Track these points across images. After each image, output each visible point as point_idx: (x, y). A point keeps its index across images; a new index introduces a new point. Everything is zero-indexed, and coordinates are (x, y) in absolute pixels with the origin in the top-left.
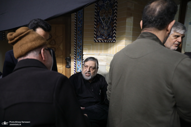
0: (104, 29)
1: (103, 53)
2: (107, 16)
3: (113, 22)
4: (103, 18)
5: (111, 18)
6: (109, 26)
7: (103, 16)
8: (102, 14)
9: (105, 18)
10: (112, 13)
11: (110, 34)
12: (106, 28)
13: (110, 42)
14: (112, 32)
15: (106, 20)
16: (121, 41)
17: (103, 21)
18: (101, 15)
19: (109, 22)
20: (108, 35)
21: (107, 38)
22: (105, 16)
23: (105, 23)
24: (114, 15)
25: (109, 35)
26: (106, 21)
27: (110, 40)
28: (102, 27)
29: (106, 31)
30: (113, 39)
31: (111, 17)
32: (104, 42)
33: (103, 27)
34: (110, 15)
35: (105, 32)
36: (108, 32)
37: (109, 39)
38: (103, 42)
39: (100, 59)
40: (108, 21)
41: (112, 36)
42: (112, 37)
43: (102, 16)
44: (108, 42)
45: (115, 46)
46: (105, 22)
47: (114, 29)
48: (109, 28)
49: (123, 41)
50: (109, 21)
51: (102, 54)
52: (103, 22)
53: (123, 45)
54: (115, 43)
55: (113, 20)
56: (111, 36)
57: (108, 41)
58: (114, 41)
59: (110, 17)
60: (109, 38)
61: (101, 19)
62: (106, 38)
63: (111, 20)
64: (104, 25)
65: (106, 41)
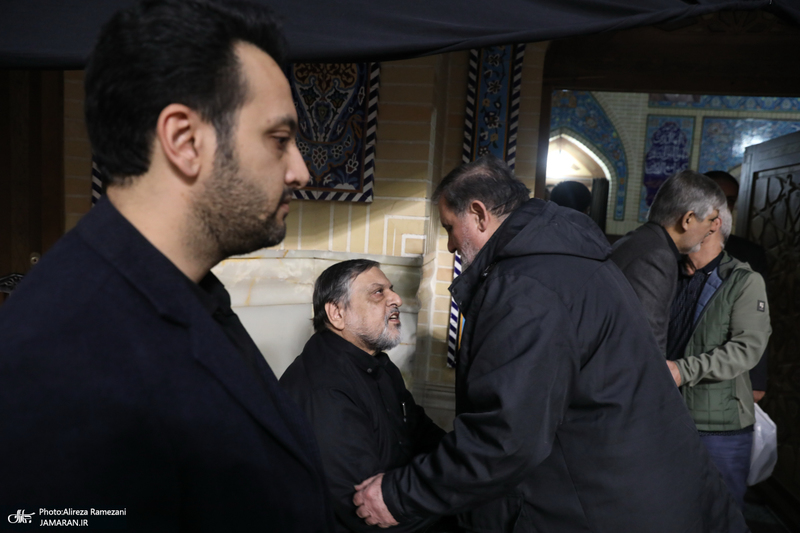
0: (310, 138)
1: (299, 248)
2: (324, 86)
3: (364, 117)
4: (308, 91)
5: (349, 97)
6: (339, 132)
7: (307, 81)
8: (302, 71)
9: (317, 93)
10: (356, 76)
11: (343, 168)
12: (317, 137)
13: (343, 198)
14: (360, 159)
15: (318, 99)
16: (407, 199)
17: (309, 104)
18: (300, 75)
19: (335, 113)
20: (333, 170)
21: (326, 181)
22: (317, 83)
23: (313, 112)
24: (372, 90)
25: (340, 172)
26: (318, 105)
27: (346, 191)
28: (304, 129)
29: (320, 150)
30: (366, 189)
31: (351, 93)
32: (311, 197)
33: (308, 130)
34: (346, 84)
35: (316, 153)
36: (330, 157)
37: (339, 186)
38: (307, 198)
39: (286, 277)
40: (328, 106)
41: (358, 174)
42: (354, 179)
43: (303, 79)
44: (328, 198)
45: (371, 219)
46: (317, 111)
47: (367, 147)
48: (335, 138)
49: (420, 199)
50: (338, 107)
51: (297, 251)
52: (306, 107)
53: (413, 218)
54: (368, 208)
55: (364, 110)
56: (351, 176)
57: (333, 194)
58: (369, 199)
59: (341, 91)
60: (336, 182)
61: (299, 91)
62: (318, 180)
63: (350, 105)
64: (310, 120)
65: (316, 194)
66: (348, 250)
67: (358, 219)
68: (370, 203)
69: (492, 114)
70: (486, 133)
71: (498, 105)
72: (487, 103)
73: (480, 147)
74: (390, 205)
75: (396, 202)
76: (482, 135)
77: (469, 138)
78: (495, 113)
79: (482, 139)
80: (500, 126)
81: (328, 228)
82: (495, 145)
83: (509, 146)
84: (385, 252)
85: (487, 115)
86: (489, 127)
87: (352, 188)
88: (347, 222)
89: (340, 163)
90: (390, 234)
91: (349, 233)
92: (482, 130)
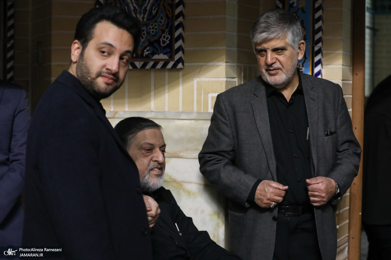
1: (127, 109)
6: (154, 12)
11: (158, 41)
13: (159, 66)
14: (171, 33)
16: (211, 64)
20: (151, 44)
21: (146, 53)
25: (156, 45)
27: (162, 60)
30: (177, 57)
32: (135, 68)
36: (148, 33)
37: (156, 57)
41: (170, 46)
42: (168, 50)
44: (148, 67)
45: (184, 81)
47: (177, 23)
48: (151, 17)
49: (220, 63)
51: (125, 111)
53: (216, 79)
54: (181, 73)
56: (165, 48)
57: (151, 63)
58: (180, 65)
60: (153, 54)
62: (139, 52)
65: (138, 64)
66: (166, 109)
67: (173, 82)
68: (181, 69)
74: (198, 70)
75: (202, 66)
81: (150, 91)
84: (195, 109)
87: (166, 57)
88: (164, 85)
89: (156, 38)
90: (199, 94)
91: (167, 95)
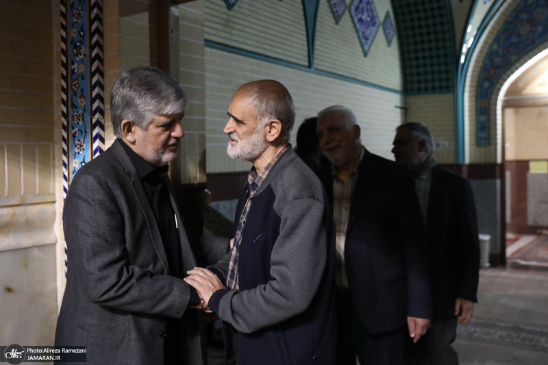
69: (78, 44)
70: (76, 65)
71: (82, 33)
72: (74, 34)
73: (73, 81)
76: (73, 67)
77: (65, 73)
78: (80, 42)
79: (73, 72)
80: (85, 55)
82: (83, 78)
83: (93, 75)
85: (75, 47)
86: (77, 59)
92: (73, 64)
